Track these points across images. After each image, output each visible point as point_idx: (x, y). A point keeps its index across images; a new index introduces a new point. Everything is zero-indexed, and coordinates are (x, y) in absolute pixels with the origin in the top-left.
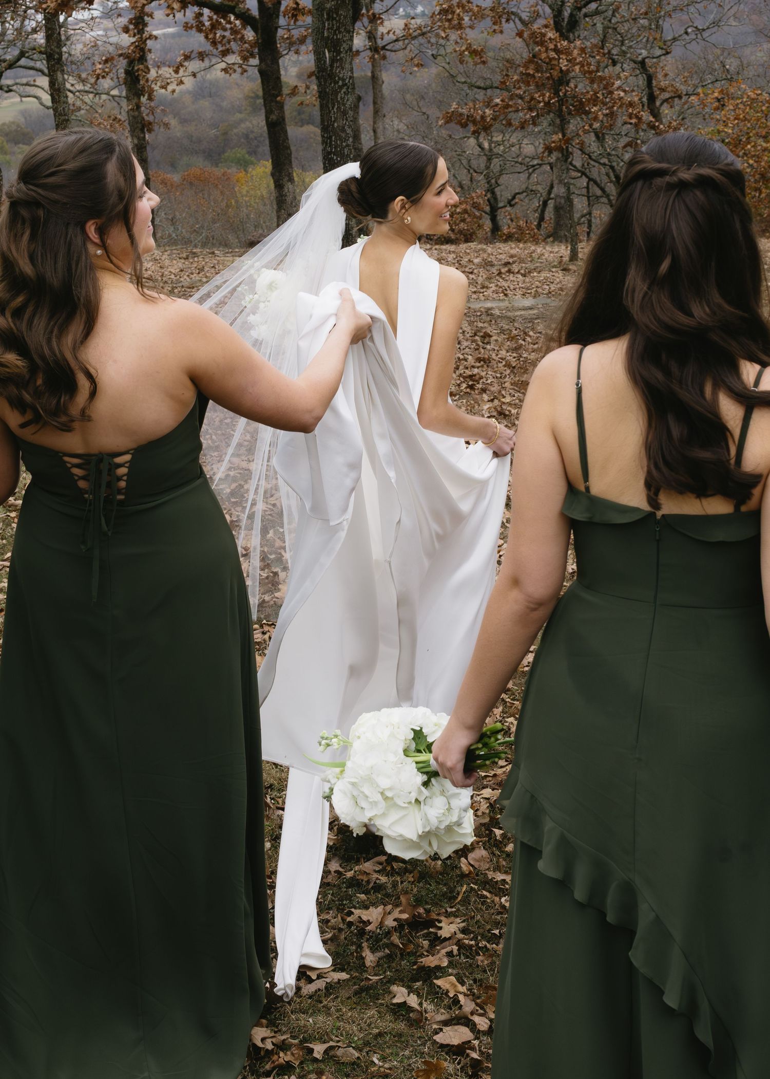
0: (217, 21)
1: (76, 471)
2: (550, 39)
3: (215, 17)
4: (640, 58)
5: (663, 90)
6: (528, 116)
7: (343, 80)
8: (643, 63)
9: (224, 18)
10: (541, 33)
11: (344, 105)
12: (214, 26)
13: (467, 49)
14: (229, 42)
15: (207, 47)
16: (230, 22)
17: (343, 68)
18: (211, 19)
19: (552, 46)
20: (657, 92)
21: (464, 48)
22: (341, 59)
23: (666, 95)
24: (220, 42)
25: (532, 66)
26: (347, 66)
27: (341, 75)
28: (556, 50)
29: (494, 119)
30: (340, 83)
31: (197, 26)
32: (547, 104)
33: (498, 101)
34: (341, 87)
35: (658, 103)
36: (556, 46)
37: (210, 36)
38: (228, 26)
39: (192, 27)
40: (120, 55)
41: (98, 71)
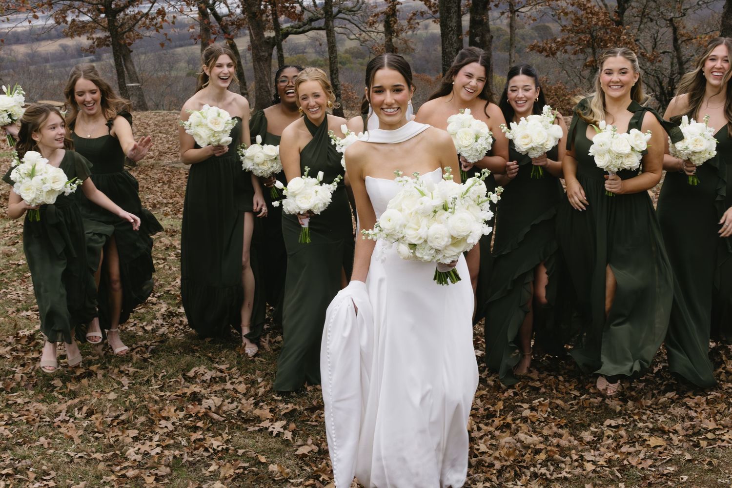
2: (588, 7)
4: (669, 18)
5: (682, 36)
6: (578, 48)
7: (452, 27)
8: (671, 20)
10: (584, 4)
11: (452, 40)
13: (562, 12)
19: (589, 11)
20: (679, 36)
21: (560, 11)
23: (685, 38)
25: (578, 21)
28: (591, 13)
29: (558, 49)
30: (450, 29)
32: (588, 42)
33: (559, 40)
34: (450, 31)
35: (679, 42)
36: (591, 11)
40: (382, 13)
41: (371, 21)
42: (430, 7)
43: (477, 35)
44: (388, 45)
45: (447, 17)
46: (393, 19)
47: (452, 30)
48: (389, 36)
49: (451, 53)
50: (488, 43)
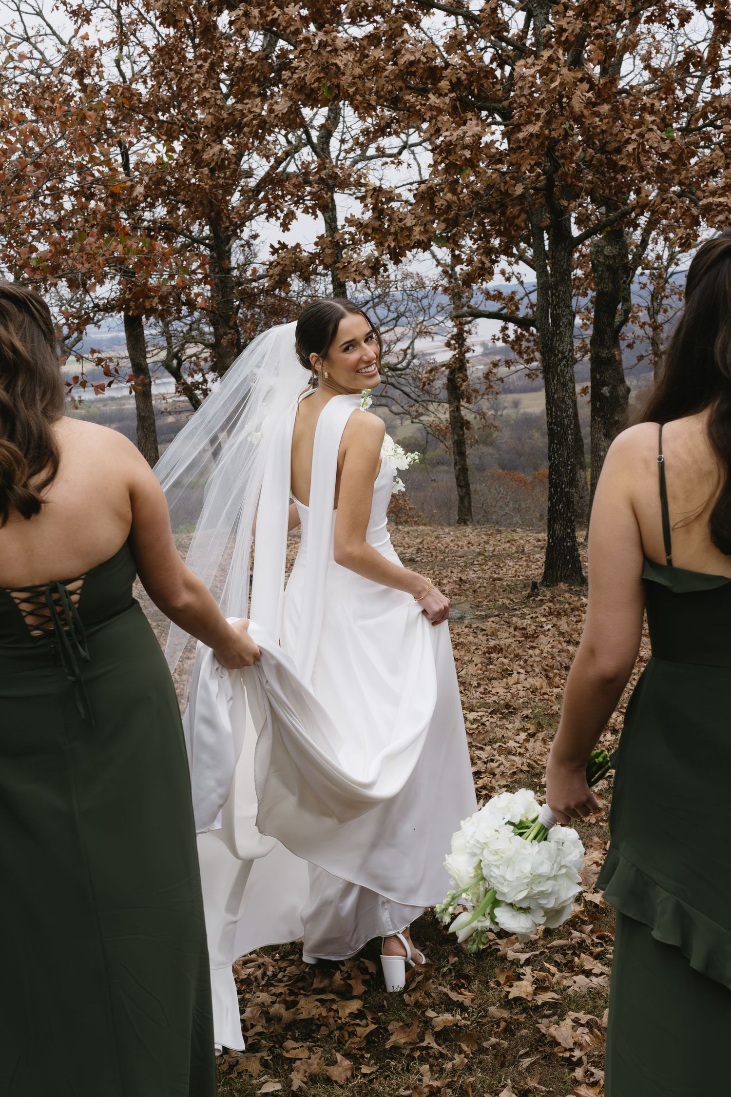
0: (521, 333)
1: (24, 606)
3: (519, 331)
7: (563, 353)
9: (528, 330)
11: (564, 377)
12: (519, 338)
14: (533, 352)
15: (513, 355)
16: (532, 334)
17: (562, 342)
18: (516, 331)
22: (561, 333)
24: (525, 352)
26: (567, 339)
27: (561, 349)
30: (561, 356)
31: (503, 338)
34: (560, 360)
37: (516, 347)
38: (532, 338)
39: (498, 339)
40: (444, 365)
41: (424, 380)
42: (520, 353)
43: (604, 384)
44: (454, 417)
45: (554, 334)
46: (461, 375)
47: (564, 357)
48: (456, 403)
49: (563, 401)
50: (622, 401)
